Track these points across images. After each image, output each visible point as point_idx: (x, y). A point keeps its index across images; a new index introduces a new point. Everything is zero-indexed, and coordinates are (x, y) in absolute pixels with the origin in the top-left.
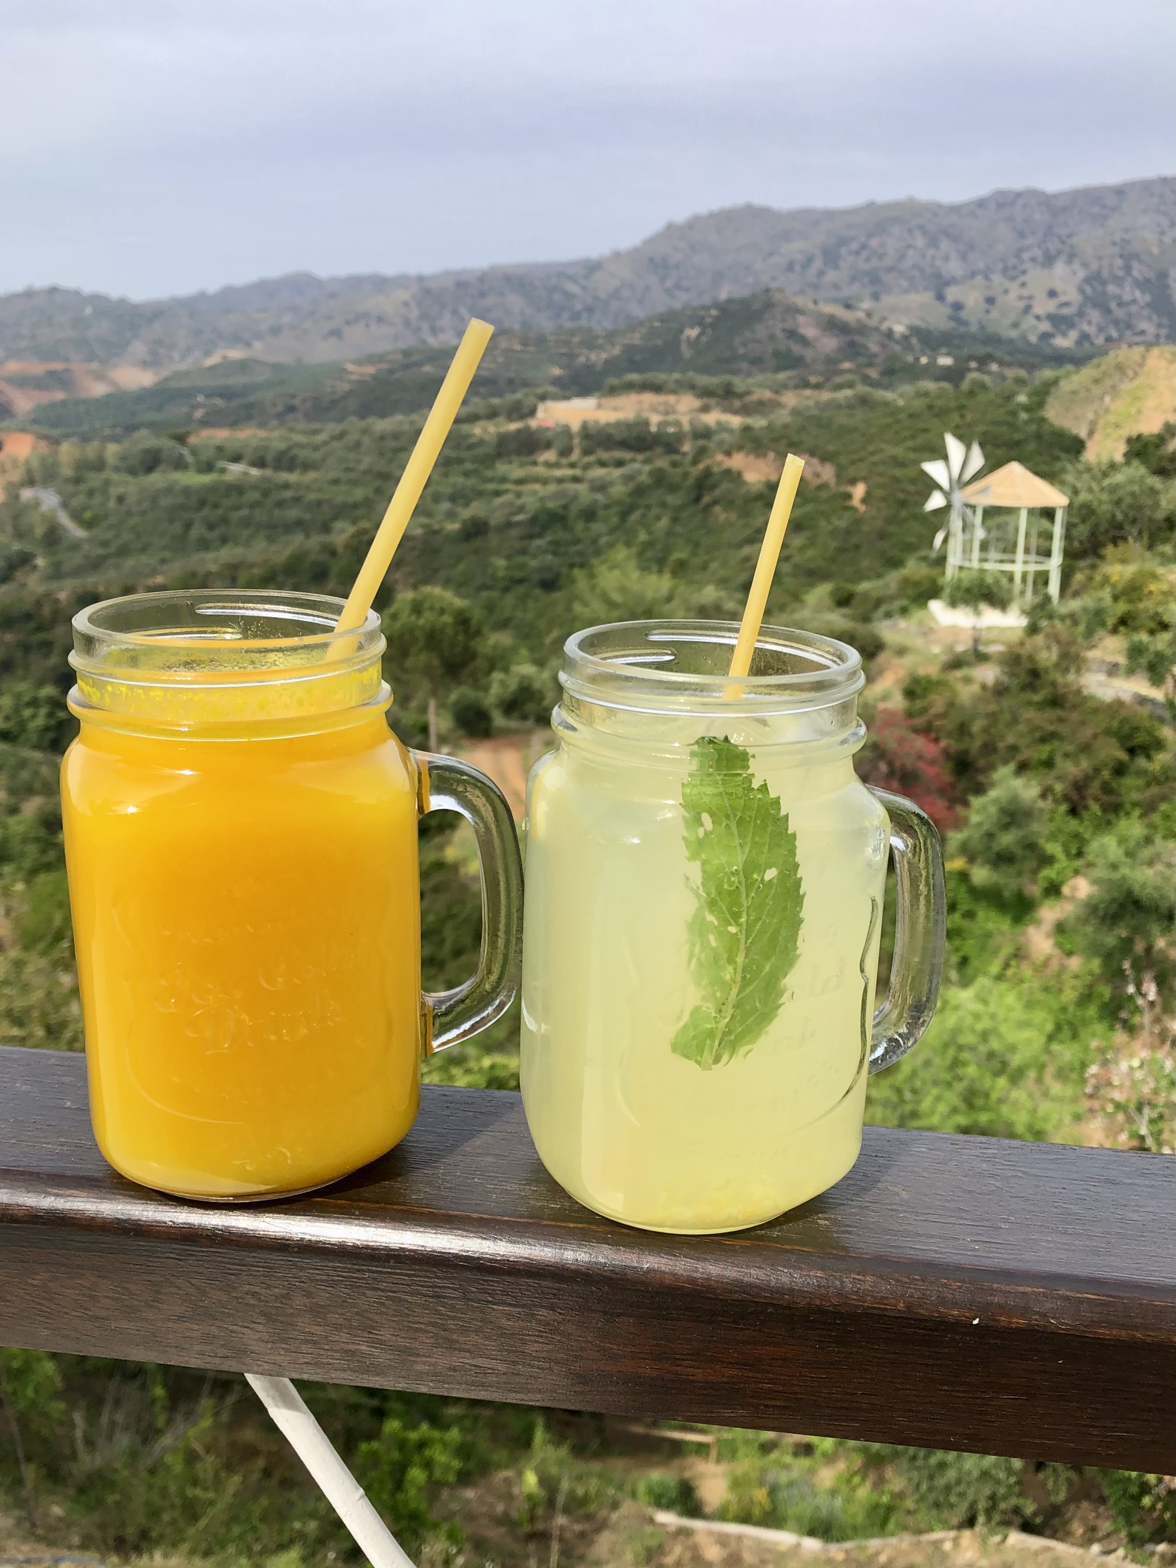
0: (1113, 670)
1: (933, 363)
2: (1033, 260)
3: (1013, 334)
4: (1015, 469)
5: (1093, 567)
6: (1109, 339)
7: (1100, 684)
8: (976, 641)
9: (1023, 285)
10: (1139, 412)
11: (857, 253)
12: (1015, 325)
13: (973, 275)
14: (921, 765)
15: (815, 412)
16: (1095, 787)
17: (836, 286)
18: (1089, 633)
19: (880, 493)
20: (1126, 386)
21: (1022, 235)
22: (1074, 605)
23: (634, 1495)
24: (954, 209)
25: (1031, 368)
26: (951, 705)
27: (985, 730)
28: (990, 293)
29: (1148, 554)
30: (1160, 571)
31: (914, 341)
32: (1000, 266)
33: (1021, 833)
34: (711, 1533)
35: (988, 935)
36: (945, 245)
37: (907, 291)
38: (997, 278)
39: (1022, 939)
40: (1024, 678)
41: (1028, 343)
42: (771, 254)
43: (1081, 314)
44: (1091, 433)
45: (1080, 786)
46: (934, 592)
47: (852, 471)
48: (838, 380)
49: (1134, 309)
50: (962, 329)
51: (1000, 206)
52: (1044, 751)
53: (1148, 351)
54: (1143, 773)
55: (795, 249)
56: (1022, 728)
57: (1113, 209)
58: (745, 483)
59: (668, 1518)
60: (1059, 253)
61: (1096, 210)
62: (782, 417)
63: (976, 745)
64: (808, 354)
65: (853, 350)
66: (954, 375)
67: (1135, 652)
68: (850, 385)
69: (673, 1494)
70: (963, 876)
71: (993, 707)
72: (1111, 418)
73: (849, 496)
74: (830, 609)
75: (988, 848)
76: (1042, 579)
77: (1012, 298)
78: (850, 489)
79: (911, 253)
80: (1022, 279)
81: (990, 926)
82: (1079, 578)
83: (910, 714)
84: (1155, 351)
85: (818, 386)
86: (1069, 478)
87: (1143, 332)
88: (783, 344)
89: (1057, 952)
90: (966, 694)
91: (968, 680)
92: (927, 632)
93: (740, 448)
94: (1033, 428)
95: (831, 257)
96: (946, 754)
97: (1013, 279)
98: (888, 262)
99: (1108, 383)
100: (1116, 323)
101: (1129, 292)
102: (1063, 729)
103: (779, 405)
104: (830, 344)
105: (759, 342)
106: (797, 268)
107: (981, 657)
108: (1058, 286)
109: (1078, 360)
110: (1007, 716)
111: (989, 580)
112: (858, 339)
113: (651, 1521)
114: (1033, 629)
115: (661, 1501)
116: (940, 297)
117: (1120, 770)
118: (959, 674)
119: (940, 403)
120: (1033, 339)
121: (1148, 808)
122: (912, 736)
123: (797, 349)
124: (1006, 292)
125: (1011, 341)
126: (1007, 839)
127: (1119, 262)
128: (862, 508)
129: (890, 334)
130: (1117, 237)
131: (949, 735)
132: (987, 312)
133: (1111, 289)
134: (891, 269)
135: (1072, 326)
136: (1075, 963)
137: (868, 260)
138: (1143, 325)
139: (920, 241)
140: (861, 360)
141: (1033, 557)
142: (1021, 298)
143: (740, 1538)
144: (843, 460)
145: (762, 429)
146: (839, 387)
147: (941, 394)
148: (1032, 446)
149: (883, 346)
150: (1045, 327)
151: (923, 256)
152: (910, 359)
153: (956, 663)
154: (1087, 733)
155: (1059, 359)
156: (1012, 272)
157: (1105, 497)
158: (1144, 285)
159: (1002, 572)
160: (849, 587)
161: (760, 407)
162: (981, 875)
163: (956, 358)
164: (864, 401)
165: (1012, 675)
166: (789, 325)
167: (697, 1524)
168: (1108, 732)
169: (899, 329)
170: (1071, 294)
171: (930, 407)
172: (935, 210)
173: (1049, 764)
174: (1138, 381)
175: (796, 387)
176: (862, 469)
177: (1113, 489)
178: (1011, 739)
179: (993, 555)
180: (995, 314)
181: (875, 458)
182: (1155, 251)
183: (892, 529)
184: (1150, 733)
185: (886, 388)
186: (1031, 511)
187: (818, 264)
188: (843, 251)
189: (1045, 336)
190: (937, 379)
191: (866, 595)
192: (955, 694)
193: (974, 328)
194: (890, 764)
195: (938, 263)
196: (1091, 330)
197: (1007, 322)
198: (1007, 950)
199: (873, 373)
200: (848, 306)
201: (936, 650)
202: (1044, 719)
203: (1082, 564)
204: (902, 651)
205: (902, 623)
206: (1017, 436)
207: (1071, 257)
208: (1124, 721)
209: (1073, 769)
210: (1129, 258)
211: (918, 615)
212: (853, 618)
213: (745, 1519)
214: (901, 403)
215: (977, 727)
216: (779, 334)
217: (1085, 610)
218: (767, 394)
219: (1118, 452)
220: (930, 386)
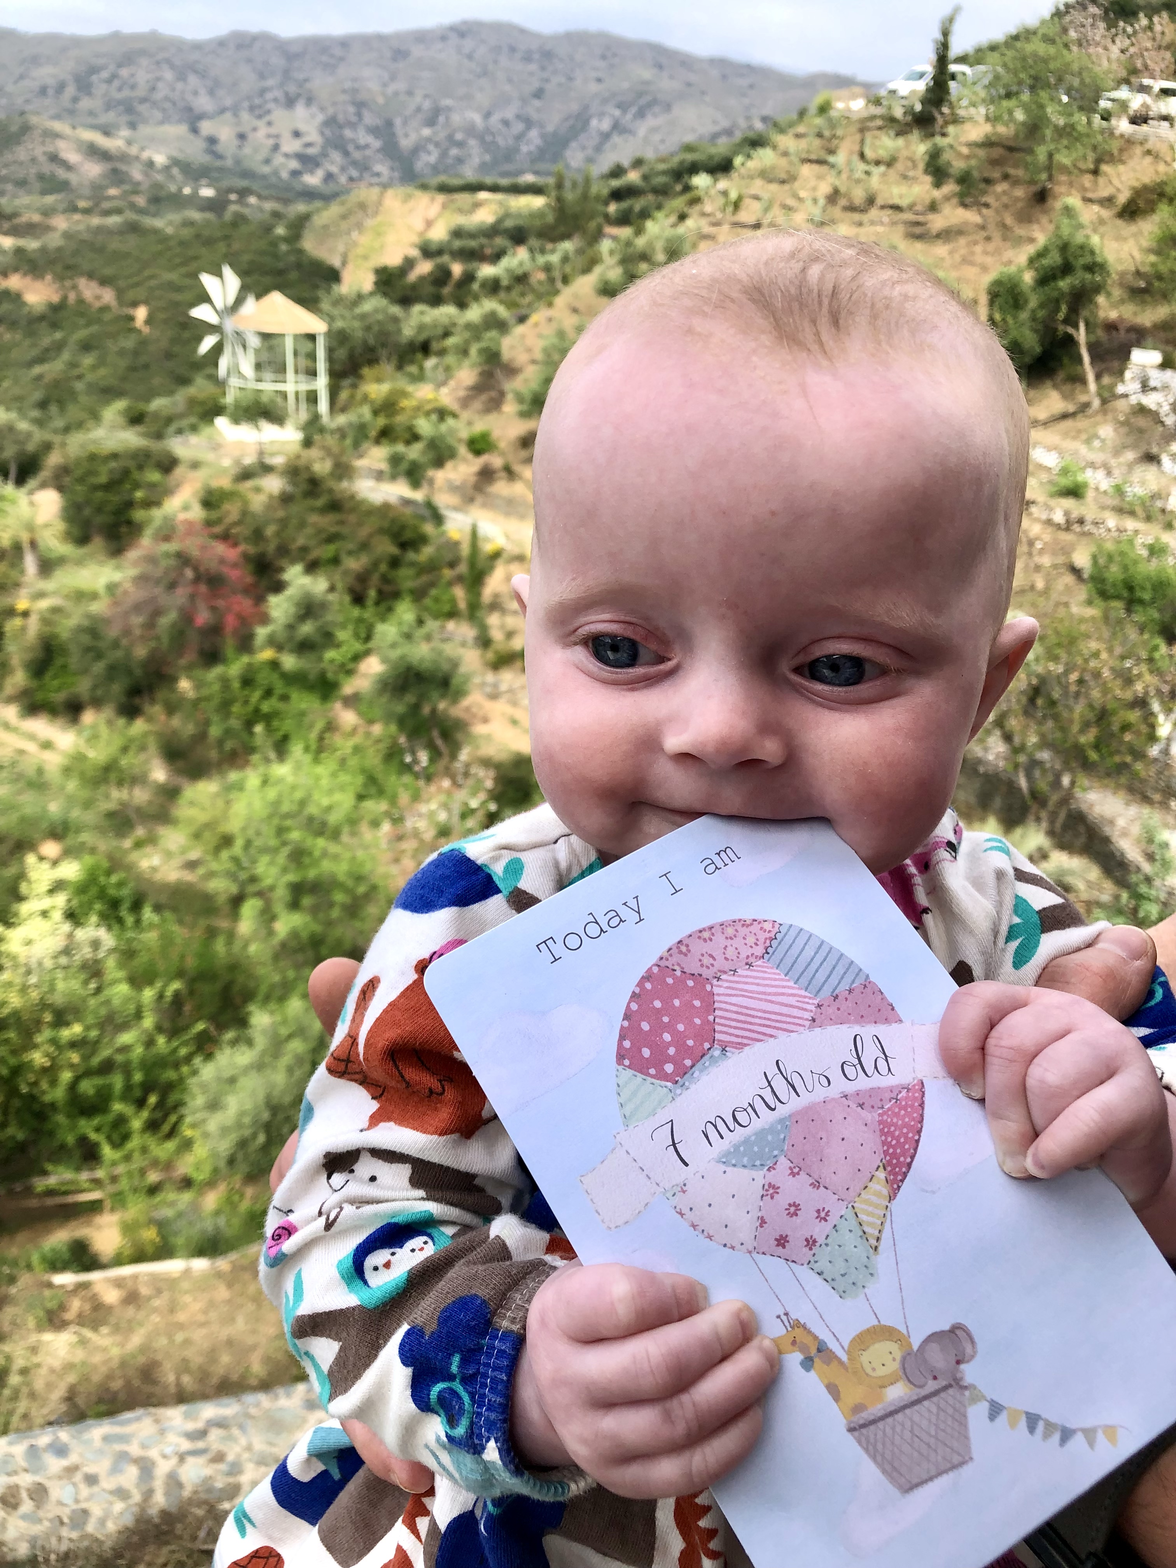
0: (379, 476)
1: (195, 194)
2: (276, 100)
3: (266, 170)
4: (276, 298)
5: (354, 386)
6: (351, 179)
7: (372, 489)
8: (261, 453)
9: (269, 124)
10: (382, 247)
11: (109, 81)
12: (267, 161)
13: (223, 111)
14: (225, 570)
15: (85, 236)
16: (375, 579)
17: (91, 113)
18: (356, 445)
19: (162, 316)
20: (369, 223)
21: (262, 76)
22: (342, 420)
23: (29, 1267)
24: (197, 46)
25: (286, 201)
26: (245, 513)
27: (278, 534)
28: (241, 129)
29: (399, 375)
30: (410, 388)
31: (175, 171)
32: (246, 104)
33: (319, 623)
34: (108, 1280)
35: (302, 714)
36: (193, 80)
37: (162, 123)
38: (245, 116)
39: (331, 714)
40: (304, 486)
41: (280, 178)
42: (22, 77)
43: (324, 155)
44: (344, 263)
45: (363, 578)
46: (217, 410)
47: (131, 295)
48: (106, 205)
49: (368, 152)
50: (218, 163)
51: (240, 47)
52: (329, 551)
53: (382, 193)
54: (412, 564)
55: (46, 74)
56: (309, 530)
57: (342, 59)
58: (24, 304)
59: (65, 1279)
60: (299, 95)
61: (324, 58)
62: (54, 240)
63: (271, 548)
64: (73, 178)
65: (117, 176)
66: (216, 206)
67: (395, 460)
68: (118, 211)
69: (66, 1256)
70: (274, 665)
71: (281, 514)
72: (360, 251)
73: (132, 319)
74: (123, 428)
75: (291, 638)
76: (312, 398)
77: (261, 135)
78: (131, 311)
79: (160, 85)
80: (267, 118)
81: (303, 706)
82: (344, 395)
83: (209, 523)
84: (390, 193)
85: (87, 211)
86: (325, 305)
87: (378, 175)
88: (47, 168)
89: (361, 722)
90: (257, 502)
91: (258, 490)
92: (216, 447)
93: (16, 270)
94: (292, 258)
95: (84, 86)
96: (246, 556)
97: (260, 117)
98: (140, 92)
99: (352, 220)
100: (355, 163)
101: (364, 138)
102: (345, 530)
103: (48, 229)
104: (93, 170)
105: (21, 164)
106: (51, 92)
107: (266, 469)
108: (302, 127)
109: (327, 198)
110: (294, 521)
111: (265, 399)
112: (123, 167)
113: (50, 1285)
114: (307, 443)
115: (56, 1265)
116: (195, 131)
117: (395, 563)
118: (249, 484)
119: (206, 233)
120: (285, 175)
121: (418, 595)
122: (214, 543)
123: (61, 173)
124: (255, 129)
125: (264, 177)
126: (307, 629)
127: (351, 109)
128: (146, 330)
129: (150, 164)
130: (348, 85)
131: (246, 539)
132: (240, 147)
133: (348, 133)
134: (143, 100)
135: (317, 165)
136: (377, 729)
137: (120, 89)
138: (378, 168)
139: (169, 75)
140: (127, 187)
141: (302, 377)
142: (269, 136)
143: (135, 1277)
144: (122, 283)
145: (34, 251)
146: (107, 213)
147: (208, 223)
148: (293, 275)
149: (146, 174)
150: (294, 164)
151: (173, 90)
152: (173, 188)
153: (246, 475)
154: (364, 532)
155: (310, 194)
156: (259, 111)
157: (357, 324)
158: (374, 131)
159: (277, 392)
160: (141, 406)
161: (30, 230)
162: (289, 662)
163: (217, 190)
164: (133, 228)
165: (294, 484)
166: (50, 149)
167: (95, 1276)
168: (381, 531)
169: (160, 159)
170: (313, 135)
171: (198, 236)
172: (179, 45)
173: (335, 561)
174: (379, 218)
175: (65, 211)
176: (141, 293)
177: (363, 317)
178: (301, 541)
179: (268, 375)
180: (247, 150)
181: (153, 283)
182: (381, 100)
183: (176, 349)
184: (415, 528)
185: (154, 215)
186: (296, 337)
187: (71, 90)
188: (94, 78)
189: (295, 173)
190: (202, 209)
191: (156, 415)
192: (246, 503)
193: (229, 163)
194: (196, 569)
195: (189, 97)
196: (334, 169)
197: (260, 157)
198: (320, 725)
199: (141, 201)
200: (107, 133)
201: (227, 462)
202: (326, 521)
203: (346, 382)
204: (195, 465)
205: (194, 439)
206: (281, 265)
207: (310, 101)
208: (393, 521)
209: (354, 564)
210: (360, 105)
211: (206, 431)
212: (146, 435)
213: (140, 1257)
214: (169, 230)
215: (270, 530)
216: (42, 159)
217: (350, 425)
218: (36, 218)
219: (367, 282)
220: (196, 215)
